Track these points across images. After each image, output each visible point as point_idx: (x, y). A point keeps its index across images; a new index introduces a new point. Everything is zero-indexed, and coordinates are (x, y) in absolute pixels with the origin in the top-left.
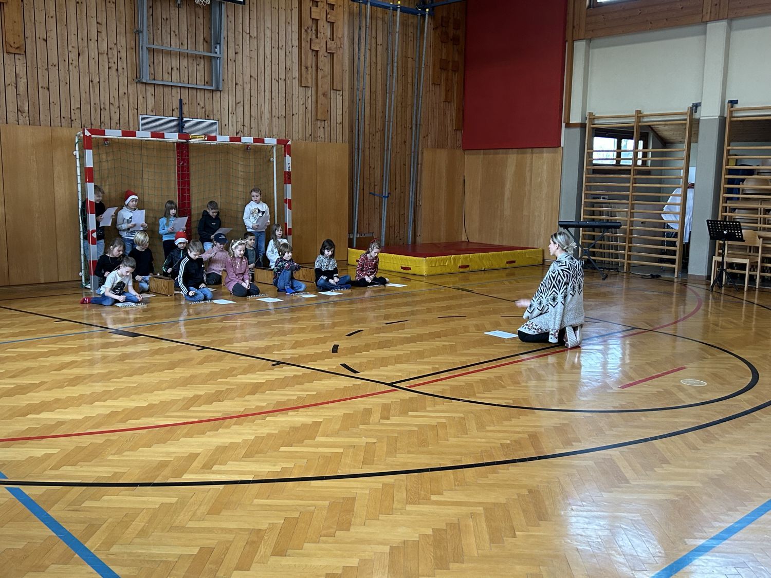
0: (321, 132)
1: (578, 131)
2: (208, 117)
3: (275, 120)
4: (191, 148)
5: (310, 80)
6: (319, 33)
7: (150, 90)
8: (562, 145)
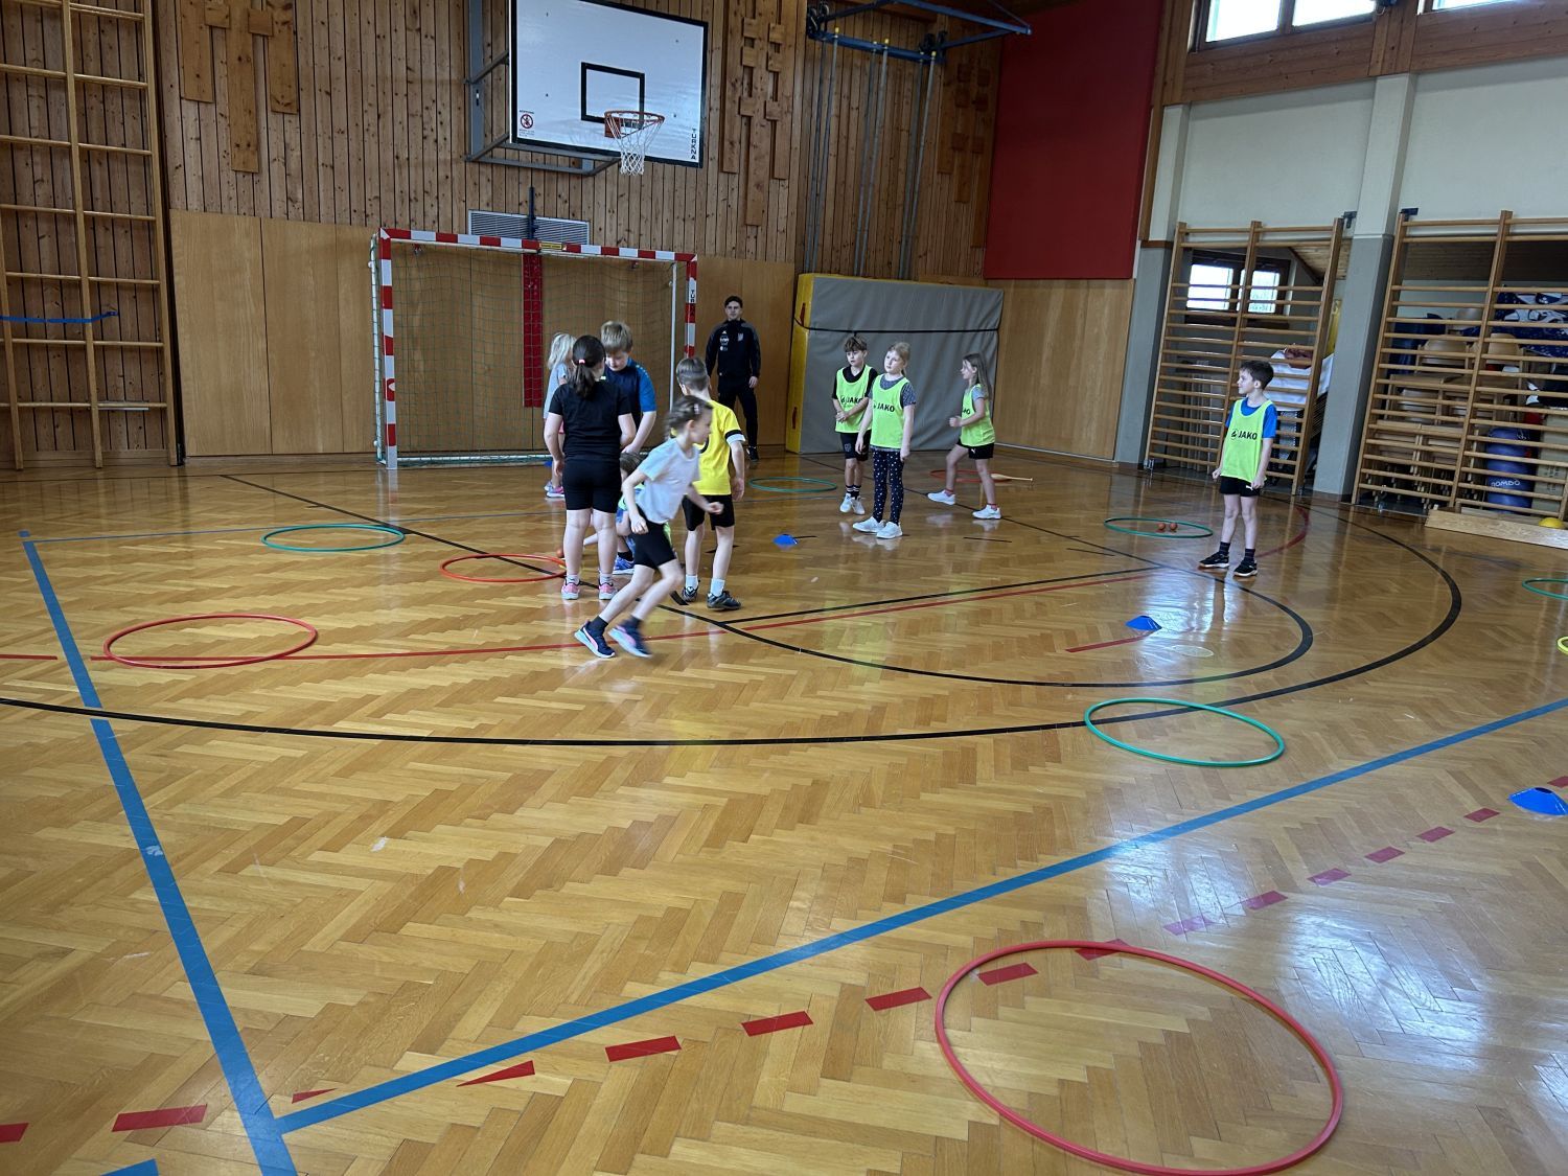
0: (751, 244)
1: (1160, 253)
2: (573, 216)
3: (678, 225)
4: (545, 262)
5: (736, 163)
6: (754, 90)
7: (486, 170)
8: (1135, 276)
